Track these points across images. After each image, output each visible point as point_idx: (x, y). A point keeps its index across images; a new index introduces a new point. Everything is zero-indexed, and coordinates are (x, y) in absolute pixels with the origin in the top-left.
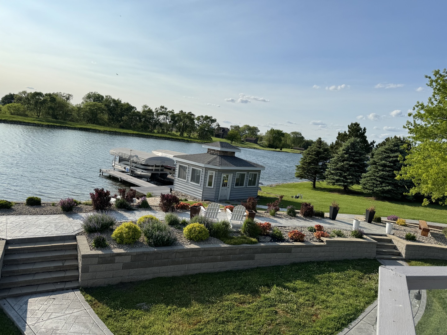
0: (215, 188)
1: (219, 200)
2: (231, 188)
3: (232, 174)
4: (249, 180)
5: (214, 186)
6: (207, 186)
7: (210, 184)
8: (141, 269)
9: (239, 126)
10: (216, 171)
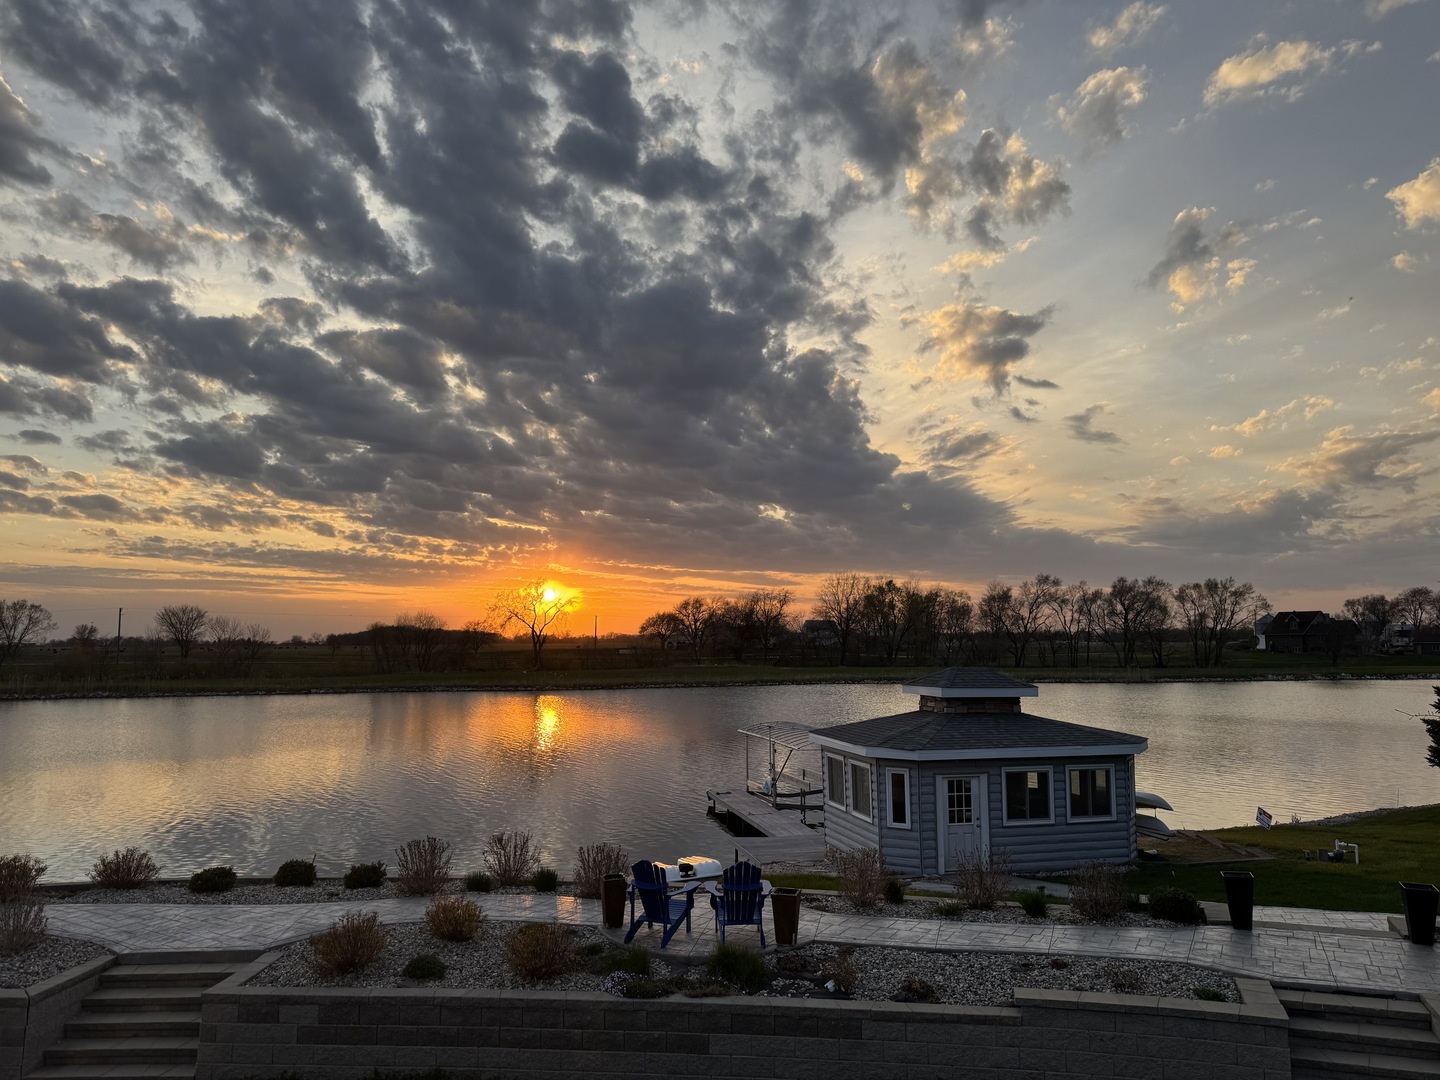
0: (916, 826)
1: (942, 870)
2: (990, 829)
3: (984, 778)
4: (1072, 795)
5: (912, 822)
6: (890, 822)
7: (899, 816)
8: (344, 1046)
9: (1383, 598)
10: (910, 769)
